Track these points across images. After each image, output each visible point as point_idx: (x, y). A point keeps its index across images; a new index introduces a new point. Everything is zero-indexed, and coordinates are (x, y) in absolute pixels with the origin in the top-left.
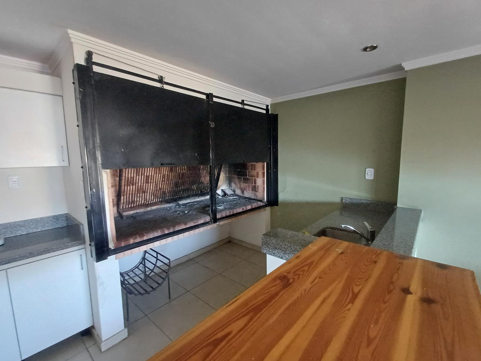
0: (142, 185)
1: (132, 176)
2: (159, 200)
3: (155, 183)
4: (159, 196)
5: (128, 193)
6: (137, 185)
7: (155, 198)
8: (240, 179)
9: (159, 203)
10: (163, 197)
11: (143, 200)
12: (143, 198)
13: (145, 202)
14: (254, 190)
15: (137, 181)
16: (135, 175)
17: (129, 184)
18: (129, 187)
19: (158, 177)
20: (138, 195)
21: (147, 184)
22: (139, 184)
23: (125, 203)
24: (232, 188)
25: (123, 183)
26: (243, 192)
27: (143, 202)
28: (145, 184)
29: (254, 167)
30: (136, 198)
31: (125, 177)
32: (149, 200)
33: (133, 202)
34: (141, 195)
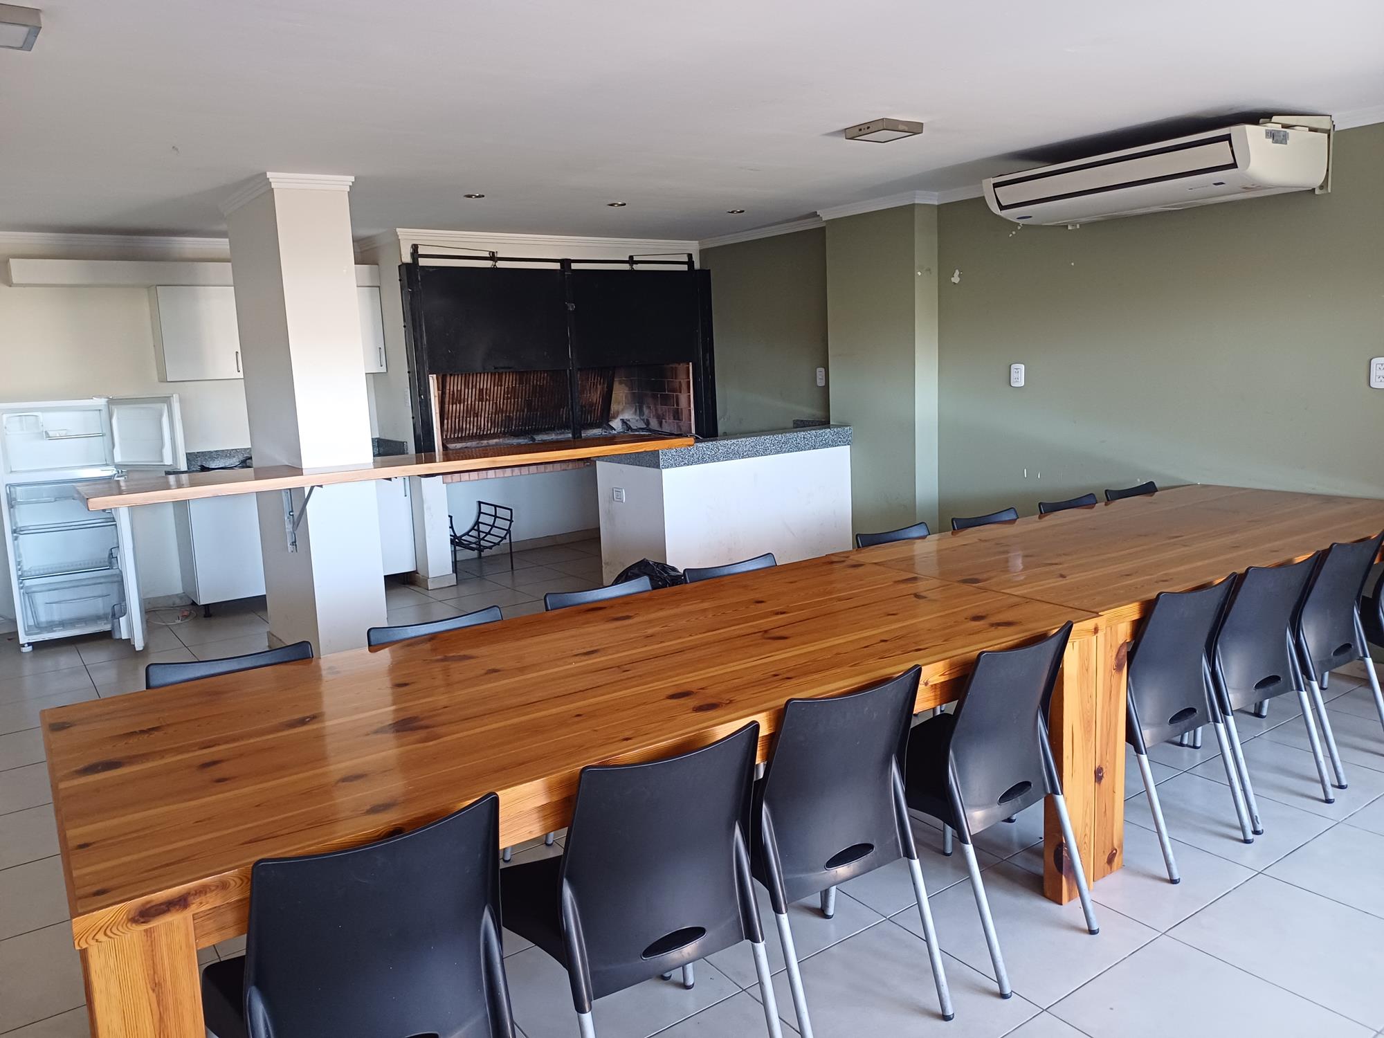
0: (473, 403)
1: (459, 389)
2: (499, 430)
3: (493, 401)
4: (500, 424)
5: (454, 415)
6: (466, 403)
7: (493, 426)
8: (654, 397)
9: (501, 435)
10: (507, 425)
11: (475, 428)
12: (475, 424)
13: (478, 431)
14: (676, 417)
15: (466, 397)
16: (463, 388)
17: (455, 401)
18: (454, 406)
19: (498, 391)
20: (468, 419)
21: (480, 403)
22: (469, 402)
23: (449, 430)
24: (645, 417)
25: (447, 400)
26: (661, 424)
27: (475, 431)
28: (477, 403)
29: (675, 374)
30: (464, 423)
31: (450, 390)
32: (484, 429)
33: (461, 430)
34: (472, 419)
